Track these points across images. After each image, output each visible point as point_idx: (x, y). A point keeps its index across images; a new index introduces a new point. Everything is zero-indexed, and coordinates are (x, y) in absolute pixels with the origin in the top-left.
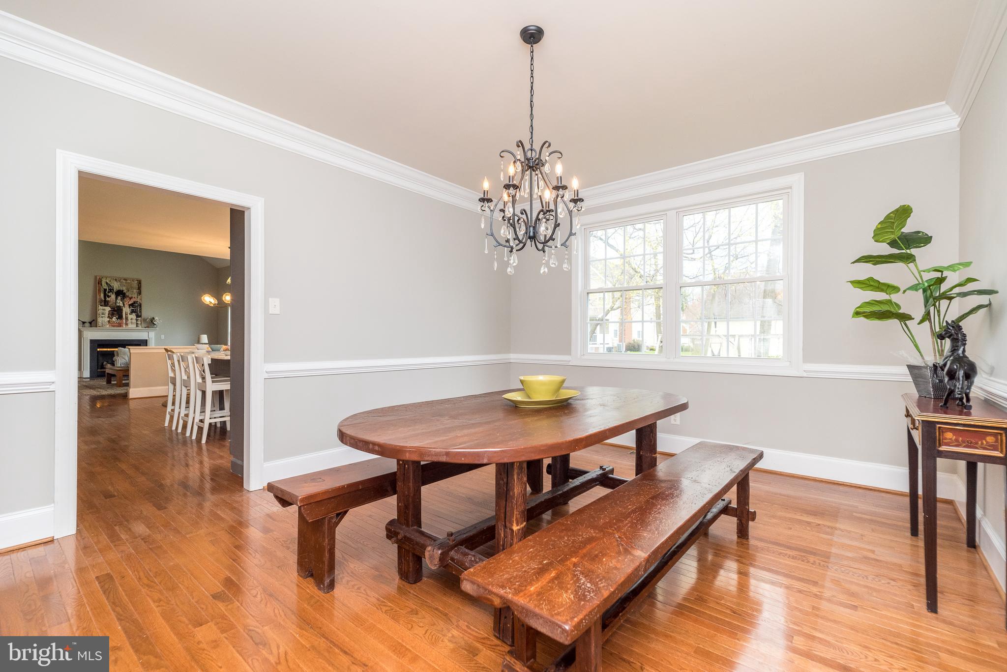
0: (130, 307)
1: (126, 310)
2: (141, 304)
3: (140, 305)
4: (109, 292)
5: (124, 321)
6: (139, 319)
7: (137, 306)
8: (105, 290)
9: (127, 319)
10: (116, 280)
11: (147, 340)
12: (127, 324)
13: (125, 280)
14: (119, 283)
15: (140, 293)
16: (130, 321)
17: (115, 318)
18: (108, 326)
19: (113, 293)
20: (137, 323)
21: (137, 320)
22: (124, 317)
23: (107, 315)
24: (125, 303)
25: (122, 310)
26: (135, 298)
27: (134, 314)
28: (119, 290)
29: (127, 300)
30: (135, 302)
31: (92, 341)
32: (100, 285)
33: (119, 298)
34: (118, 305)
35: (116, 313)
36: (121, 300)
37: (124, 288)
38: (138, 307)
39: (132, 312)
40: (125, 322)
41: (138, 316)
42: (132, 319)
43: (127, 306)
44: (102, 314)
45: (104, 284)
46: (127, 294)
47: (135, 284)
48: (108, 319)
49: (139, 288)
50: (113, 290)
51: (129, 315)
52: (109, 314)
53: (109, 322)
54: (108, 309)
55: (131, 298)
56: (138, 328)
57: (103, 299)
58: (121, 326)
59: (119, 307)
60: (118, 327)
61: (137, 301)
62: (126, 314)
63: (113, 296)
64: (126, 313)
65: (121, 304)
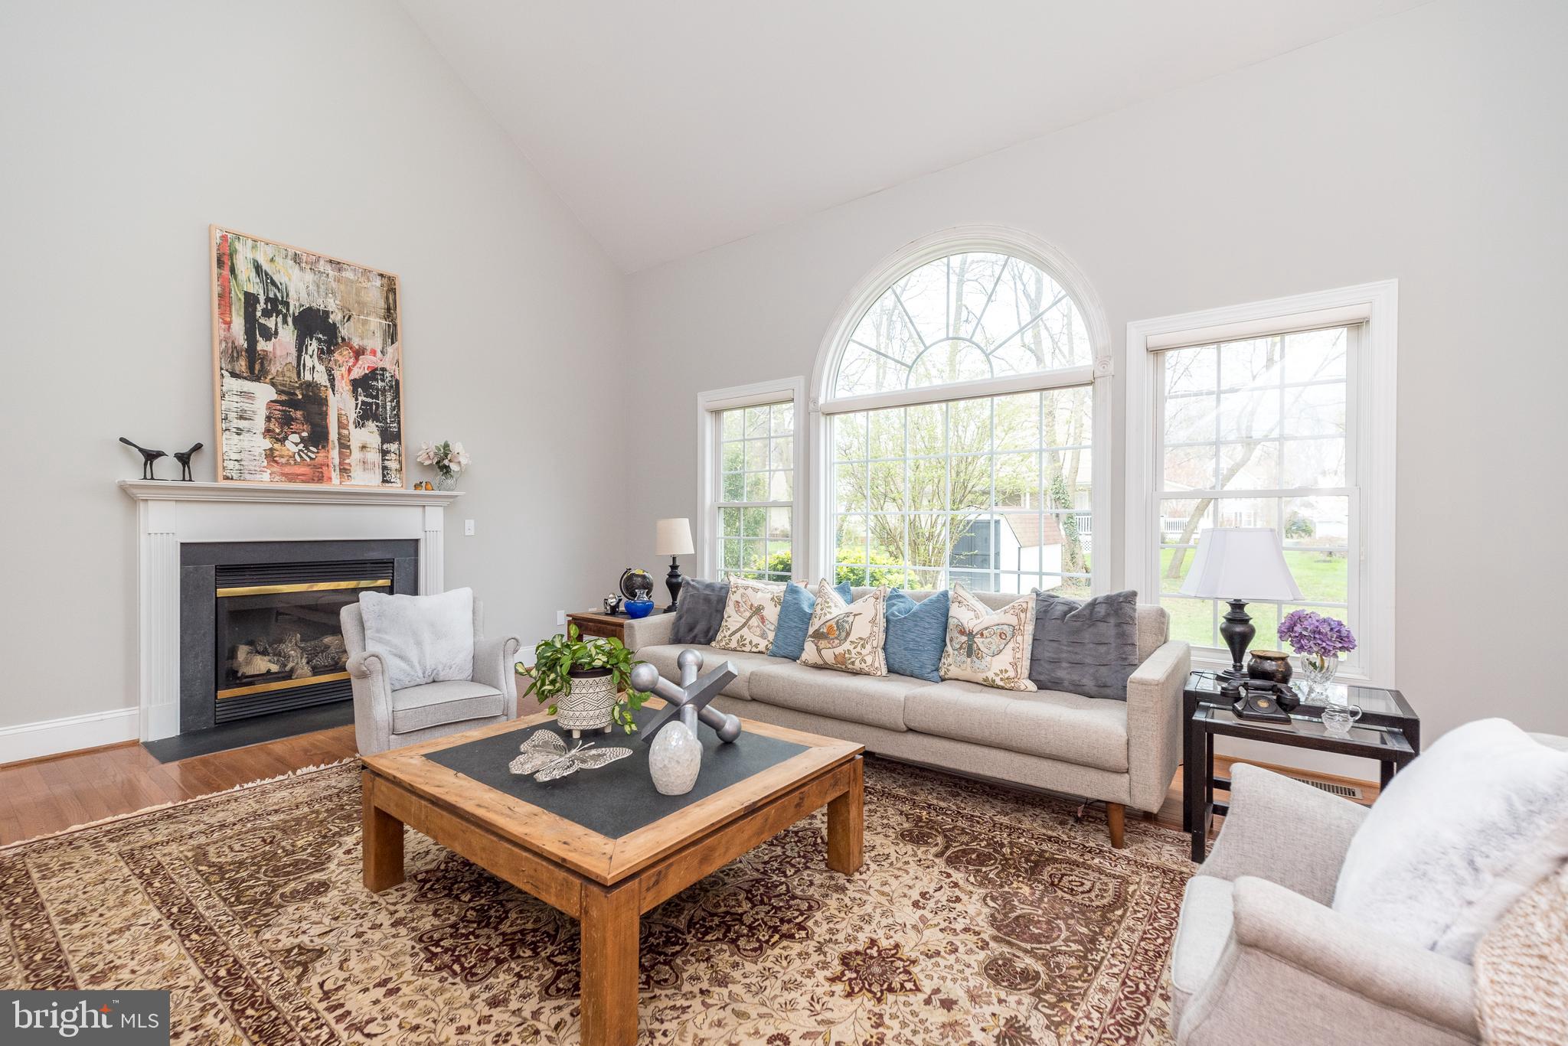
0: (355, 391)
1: (342, 404)
2: (397, 382)
3: (396, 388)
4: (267, 314)
5: (334, 454)
6: (393, 447)
7: (384, 391)
8: (250, 300)
9: (344, 445)
10: (296, 259)
11: (416, 542)
12: (344, 470)
13: (337, 264)
14: (309, 277)
15: (392, 335)
16: (356, 455)
17: (295, 438)
18: (266, 477)
19: (285, 322)
20: (384, 468)
21: (384, 453)
22: (333, 435)
23: (260, 423)
24: (337, 374)
25: (324, 402)
26: (374, 353)
27: (371, 425)
28: (310, 309)
29: (342, 356)
30: (374, 374)
31: (191, 553)
32: (226, 272)
33: (313, 346)
34: (308, 377)
35: (299, 414)
36: (320, 358)
37: (331, 304)
38: (389, 396)
39: (367, 414)
40: (337, 461)
41: (390, 435)
42: (364, 447)
43: (344, 386)
44: (241, 418)
45: (245, 270)
46: (344, 331)
47: (374, 294)
48: (267, 444)
49: (390, 312)
50: (287, 304)
51: (351, 426)
52: (268, 419)
53: (270, 455)
54: (264, 393)
55: (359, 353)
56: (387, 489)
57: (242, 342)
58: (320, 479)
59: (311, 386)
60: (312, 480)
61: (383, 369)
62: (341, 426)
63: (287, 335)
64: (339, 416)
65: (321, 378)
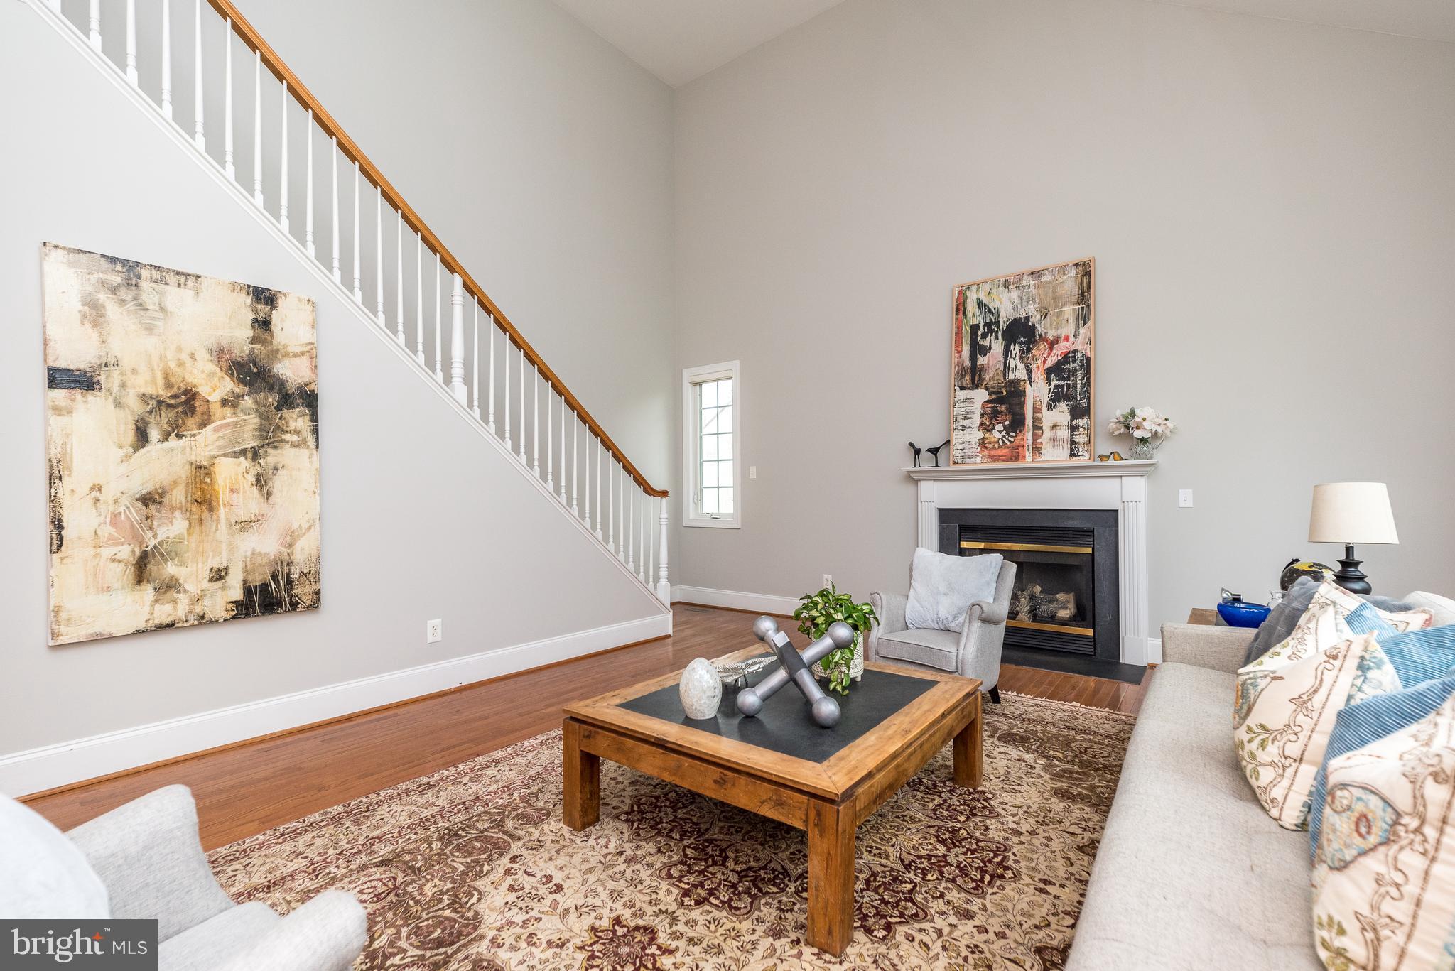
0: (1048, 379)
1: (1038, 391)
2: (1088, 359)
3: (1086, 366)
4: (984, 336)
5: (1029, 436)
6: (1082, 422)
7: (1075, 370)
8: (975, 328)
9: (1038, 427)
10: (1006, 285)
11: (1115, 513)
12: (1037, 449)
13: (1036, 274)
14: (1015, 294)
15: (1084, 316)
16: (1047, 433)
17: (999, 427)
18: (979, 460)
19: (997, 337)
20: (1073, 443)
21: (1073, 429)
22: (1029, 420)
23: (977, 419)
24: (1034, 367)
25: (1022, 394)
26: (1067, 339)
27: (1063, 406)
28: (1015, 319)
29: (1039, 351)
30: (1066, 358)
31: (945, 515)
32: (961, 315)
33: (1016, 349)
34: (1011, 376)
35: (1003, 408)
36: (1021, 358)
37: (1032, 310)
38: (1080, 375)
39: (1058, 396)
40: (1030, 442)
41: (1078, 412)
42: (1054, 427)
43: (1039, 376)
44: (965, 418)
45: (971, 308)
46: (1041, 330)
47: (1069, 285)
48: (980, 435)
49: (1084, 296)
50: (998, 323)
51: (1044, 410)
52: (982, 415)
53: (982, 443)
54: (981, 396)
55: (1052, 344)
56: (1075, 462)
57: (968, 363)
58: (1016, 457)
59: (1015, 383)
60: (1011, 460)
61: (1075, 351)
62: (1036, 410)
63: (997, 347)
64: (1035, 402)
65: (1021, 374)
